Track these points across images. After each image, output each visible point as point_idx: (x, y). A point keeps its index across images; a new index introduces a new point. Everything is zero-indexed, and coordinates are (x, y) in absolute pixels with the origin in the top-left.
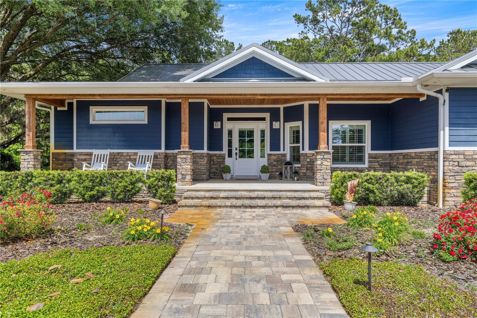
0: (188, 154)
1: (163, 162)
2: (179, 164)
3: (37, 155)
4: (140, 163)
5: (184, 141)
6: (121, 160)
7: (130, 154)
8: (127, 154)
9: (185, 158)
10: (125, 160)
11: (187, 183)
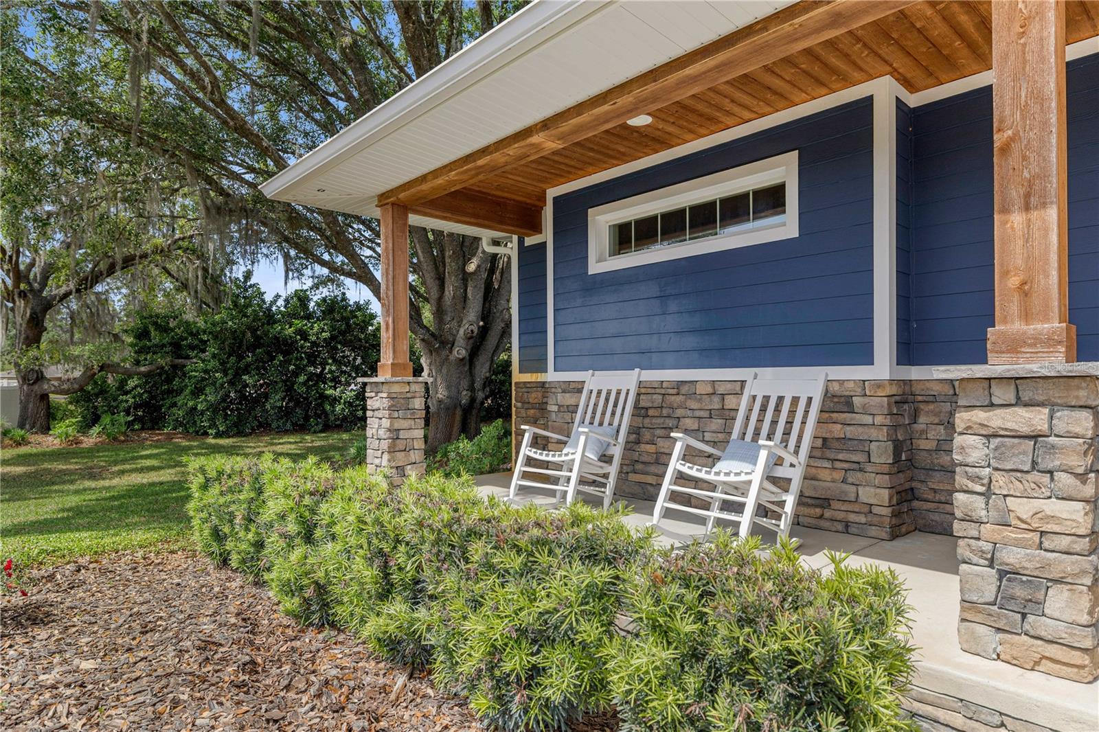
0: (1056, 394)
1: (882, 434)
2: (977, 479)
3: (409, 395)
4: (749, 437)
5: (1024, 290)
6: (689, 413)
7: (721, 390)
8: (710, 390)
9: (1035, 437)
10: (702, 414)
11: (1052, 651)
